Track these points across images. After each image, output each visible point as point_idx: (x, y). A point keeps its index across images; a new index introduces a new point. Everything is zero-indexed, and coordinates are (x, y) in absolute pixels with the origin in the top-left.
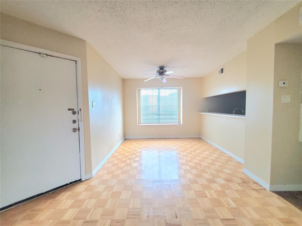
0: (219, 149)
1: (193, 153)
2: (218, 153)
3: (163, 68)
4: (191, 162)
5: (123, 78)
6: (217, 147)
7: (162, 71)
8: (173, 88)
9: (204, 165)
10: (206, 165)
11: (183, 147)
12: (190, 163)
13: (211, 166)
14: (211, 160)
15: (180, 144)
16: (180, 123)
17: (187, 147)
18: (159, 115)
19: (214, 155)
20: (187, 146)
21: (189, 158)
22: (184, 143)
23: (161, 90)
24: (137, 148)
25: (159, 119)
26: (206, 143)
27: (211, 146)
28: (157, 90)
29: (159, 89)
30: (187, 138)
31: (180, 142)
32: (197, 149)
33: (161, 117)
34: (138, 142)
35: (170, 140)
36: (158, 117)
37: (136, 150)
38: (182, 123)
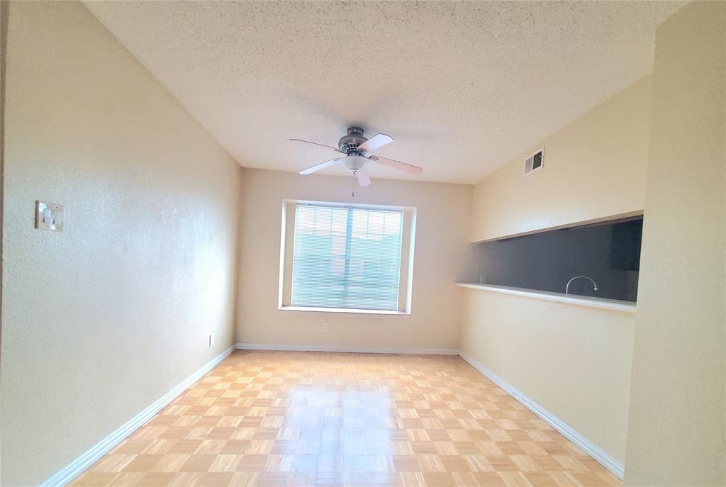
0: (517, 397)
1: (437, 412)
2: (514, 415)
3: (359, 131)
4: (433, 451)
5: (244, 165)
6: (511, 393)
7: (354, 141)
8: (389, 210)
9: (476, 470)
10: (483, 469)
11: (407, 388)
12: (427, 457)
13: (500, 474)
14: (498, 443)
15: (401, 377)
16: (405, 311)
17: (421, 388)
18: (345, 282)
19: (507, 424)
20: (420, 384)
21: (424, 436)
22: (411, 372)
23: (355, 212)
24: (260, 386)
25: (344, 295)
26: (476, 375)
27: (492, 386)
28: (345, 212)
29: (351, 209)
30: (422, 356)
31: (401, 367)
32: (451, 398)
33: (351, 289)
34: (269, 365)
35: (372, 359)
36: (341, 288)
37: (255, 394)
38: (409, 312)
